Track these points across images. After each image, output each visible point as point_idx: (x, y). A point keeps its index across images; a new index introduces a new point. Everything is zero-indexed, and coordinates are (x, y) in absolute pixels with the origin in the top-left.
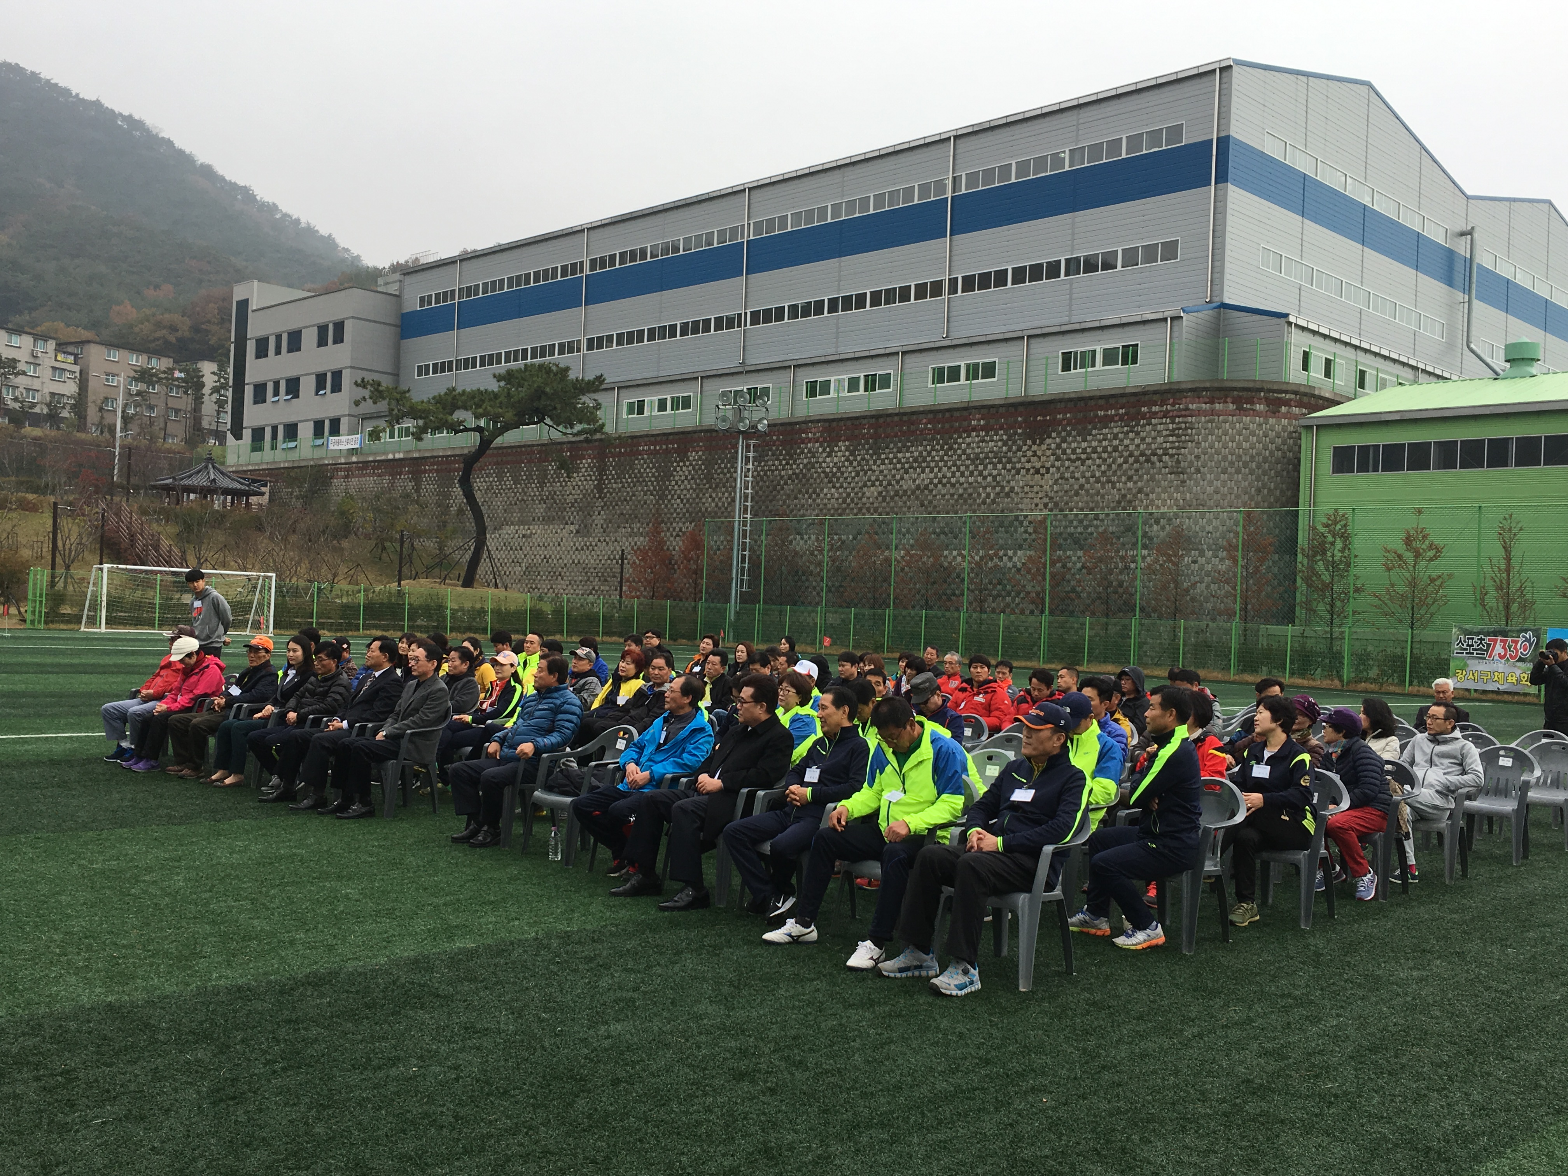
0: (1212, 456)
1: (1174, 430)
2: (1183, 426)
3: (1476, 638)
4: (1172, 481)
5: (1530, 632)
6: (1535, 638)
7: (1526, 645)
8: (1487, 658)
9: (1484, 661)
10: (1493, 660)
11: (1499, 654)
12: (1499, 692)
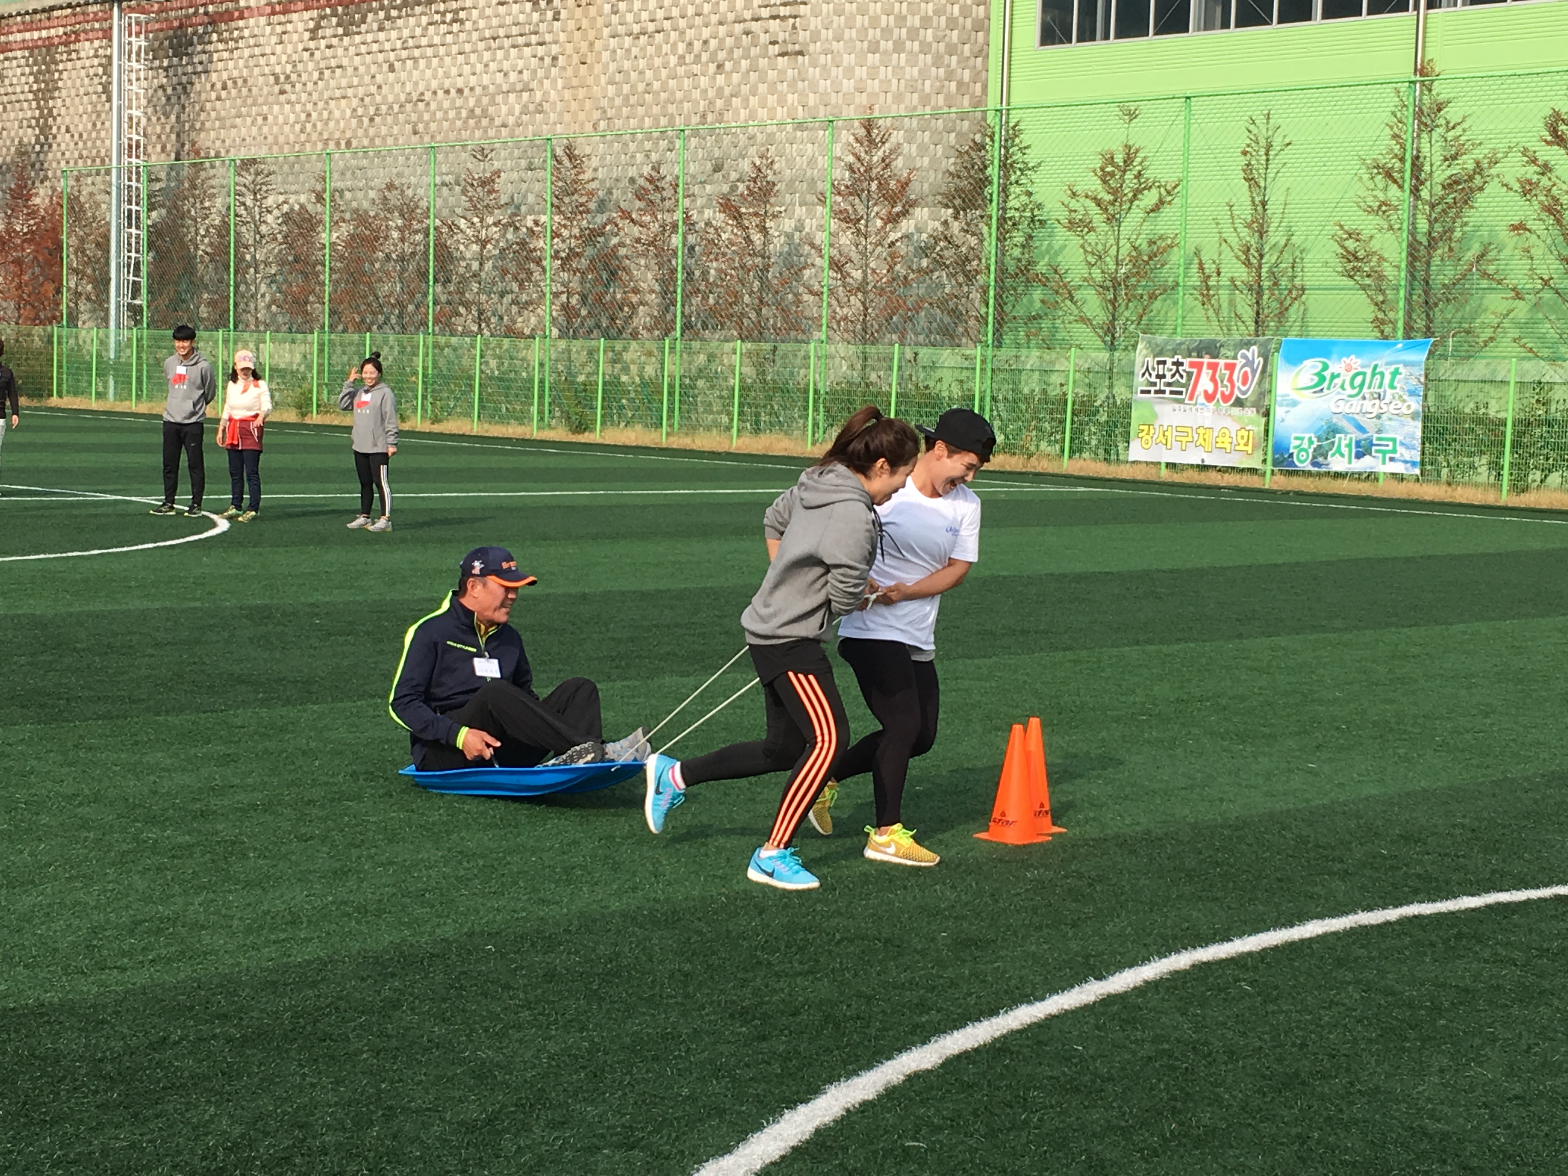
4: (783, 72)
5: (1255, 348)
6: (1261, 359)
7: (1246, 373)
8: (1187, 401)
9: (1182, 406)
10: (1196, 404)
11: (1206, 392)
12: (1203, 468)
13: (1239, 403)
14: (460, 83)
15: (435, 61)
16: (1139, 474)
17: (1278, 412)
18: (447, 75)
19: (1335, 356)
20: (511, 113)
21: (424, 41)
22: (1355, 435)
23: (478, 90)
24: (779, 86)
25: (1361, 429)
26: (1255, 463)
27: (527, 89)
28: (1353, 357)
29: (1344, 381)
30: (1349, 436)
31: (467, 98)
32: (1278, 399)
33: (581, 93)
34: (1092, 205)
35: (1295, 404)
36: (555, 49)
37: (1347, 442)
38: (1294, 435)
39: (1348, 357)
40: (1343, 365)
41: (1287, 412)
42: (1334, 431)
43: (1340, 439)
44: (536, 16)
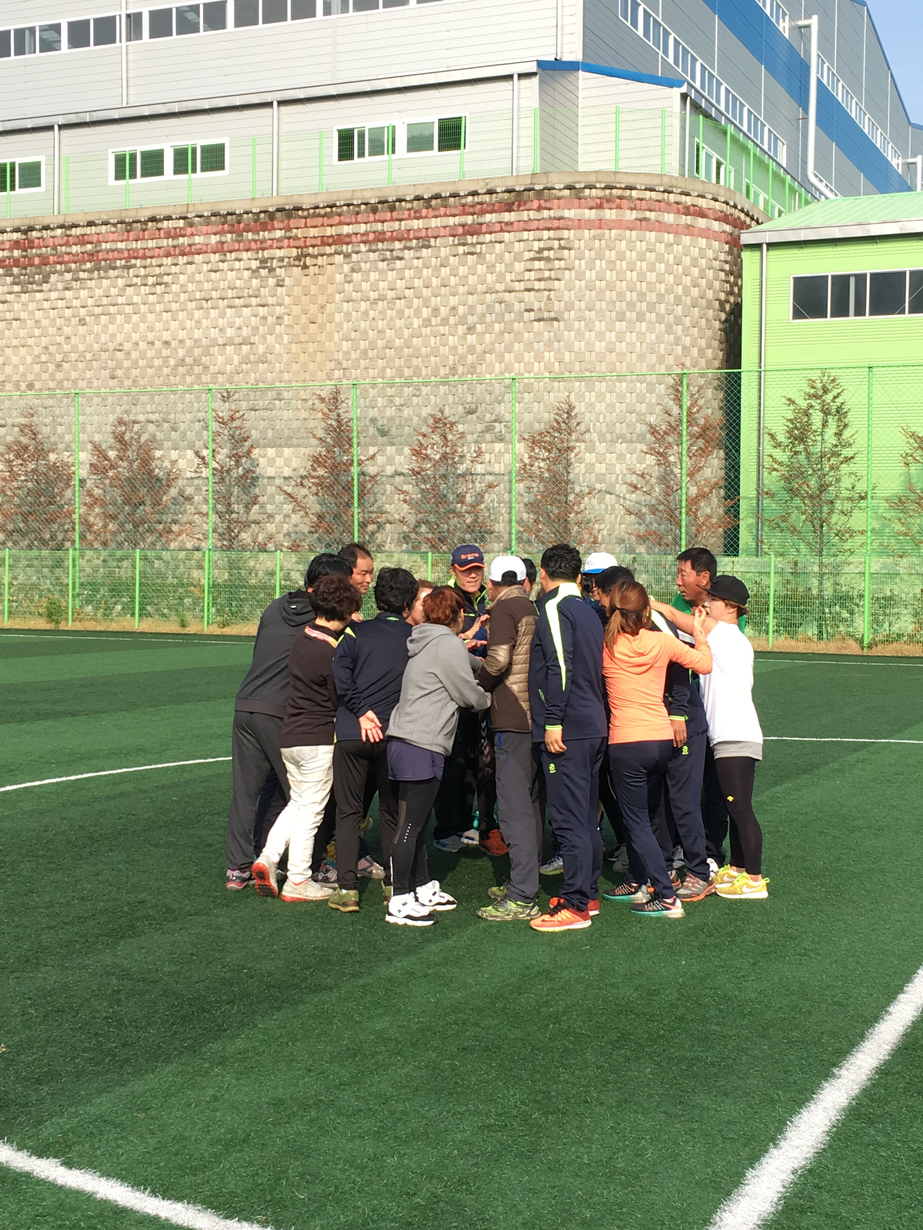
0: (601, 292)
1: (541, 251)
2: (556, 244)
4: (539, 334)
14: (166, 336)
15: (135, 318)
18: (151, 329)
20: (229, 362)
21: (120, 300)
23: (188, 343)
27: (246, 342)
31: (175, 349)
33: (311, 347)
36: (279, 310)
44: (255, 282)
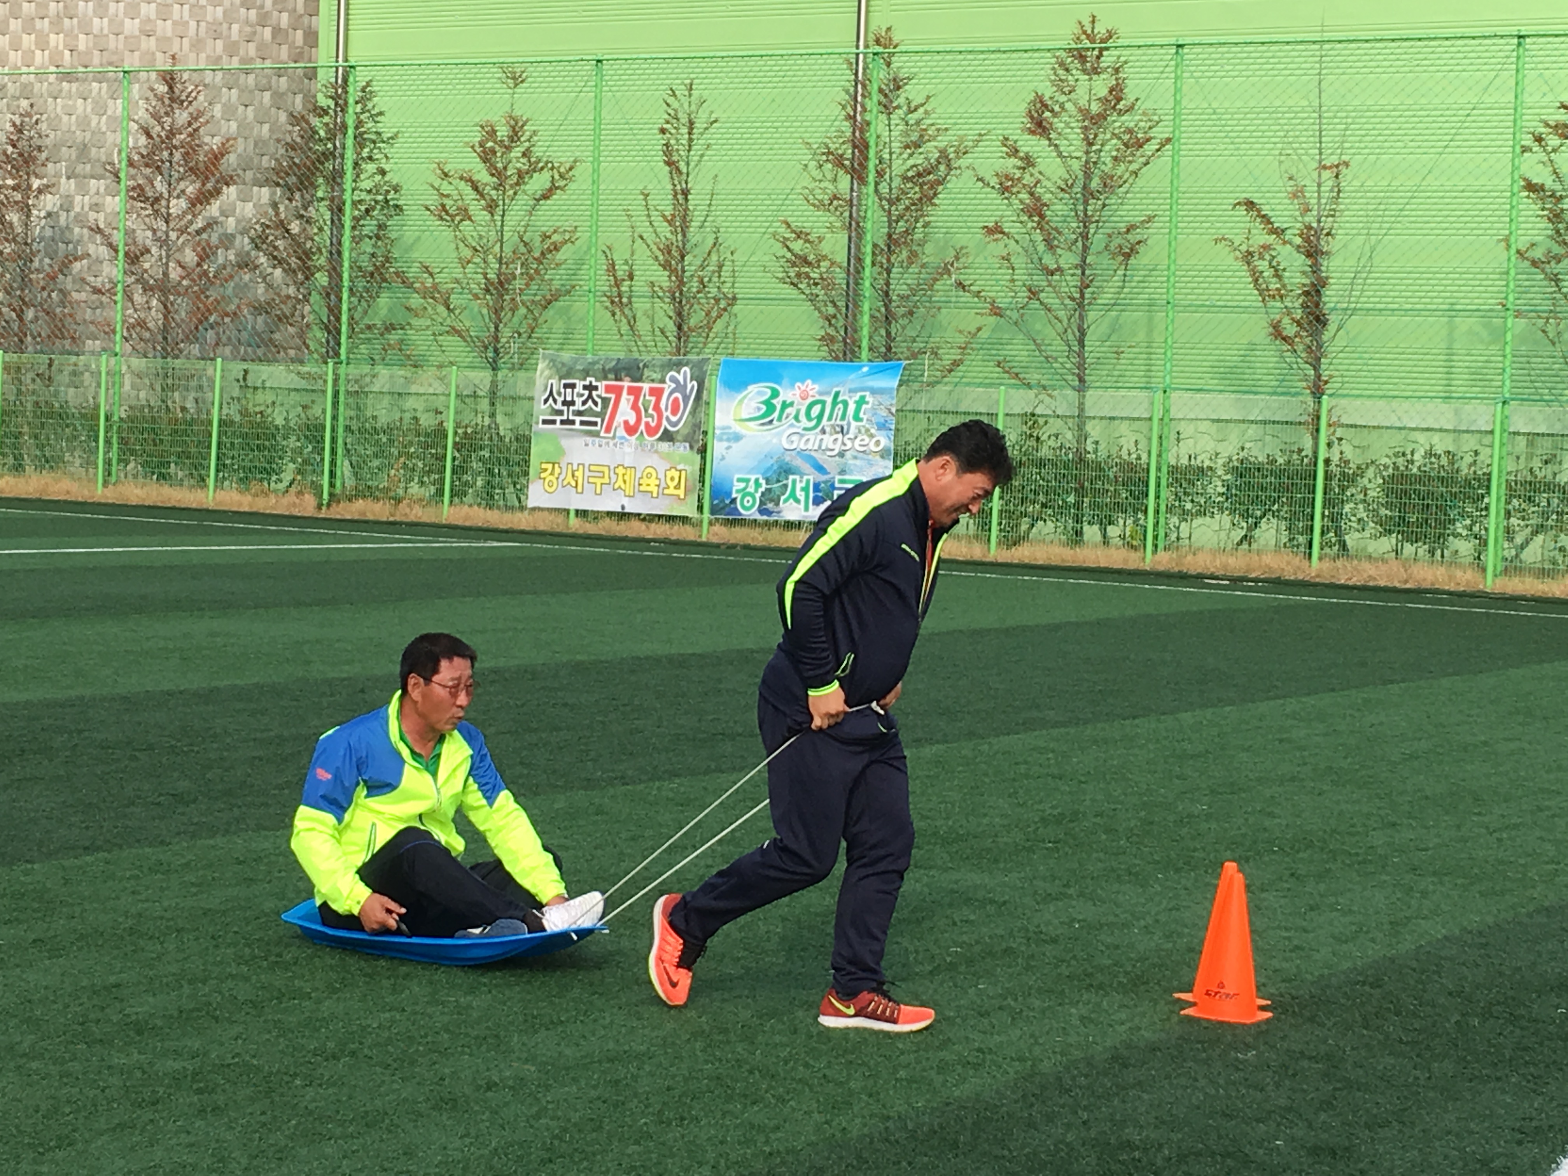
3: (580, 384)
5: (686, 369)
6: (695, 383)
7: (676, 399)
8: (602, 434)
9: (597, 440)
10: (614, 437)
11: (626, 423)
12: (623, 516)
13: (667, 436)
16: (543, 524)
17: (717, 448)
19: (785, 381)
22: (812, 477)
24: (38, 23)
25: (820, 469)
26: (689, 511)
28: (809, 382)
29: (798, 412)
30: (805, 478)
32: (717, 432)
34: (467, 189)
35: (737, 438)
37: (803, 484)
38: (736, 476)
39: (803, 382)
40: (798, 392)
41: (728, 448)
42: (786, 470)
43: (794, 481)
